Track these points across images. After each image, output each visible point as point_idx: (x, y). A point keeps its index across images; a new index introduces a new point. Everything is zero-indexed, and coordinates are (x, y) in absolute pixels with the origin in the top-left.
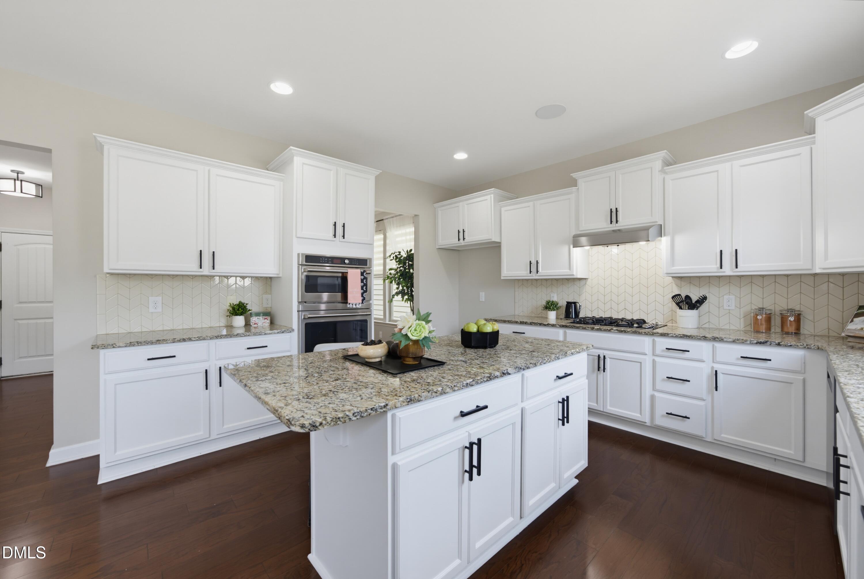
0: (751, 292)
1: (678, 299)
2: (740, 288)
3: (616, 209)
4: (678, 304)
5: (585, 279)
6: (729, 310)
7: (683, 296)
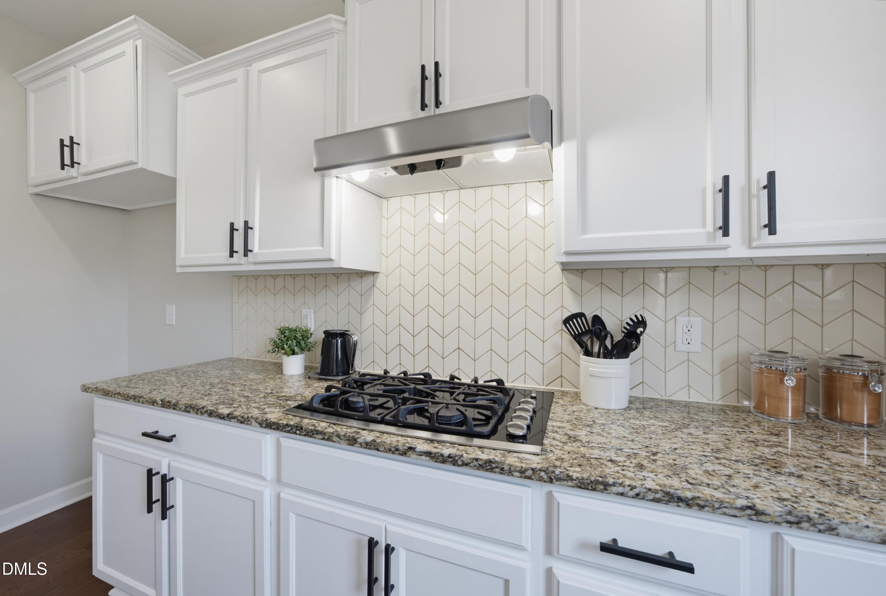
0: (739, 309)
1: (578, 326)
2: (713, 297)
3: (437, 64)
4: (578, 338)
5: (373, 273)
6: (688, 353)
7: (589, 316)
